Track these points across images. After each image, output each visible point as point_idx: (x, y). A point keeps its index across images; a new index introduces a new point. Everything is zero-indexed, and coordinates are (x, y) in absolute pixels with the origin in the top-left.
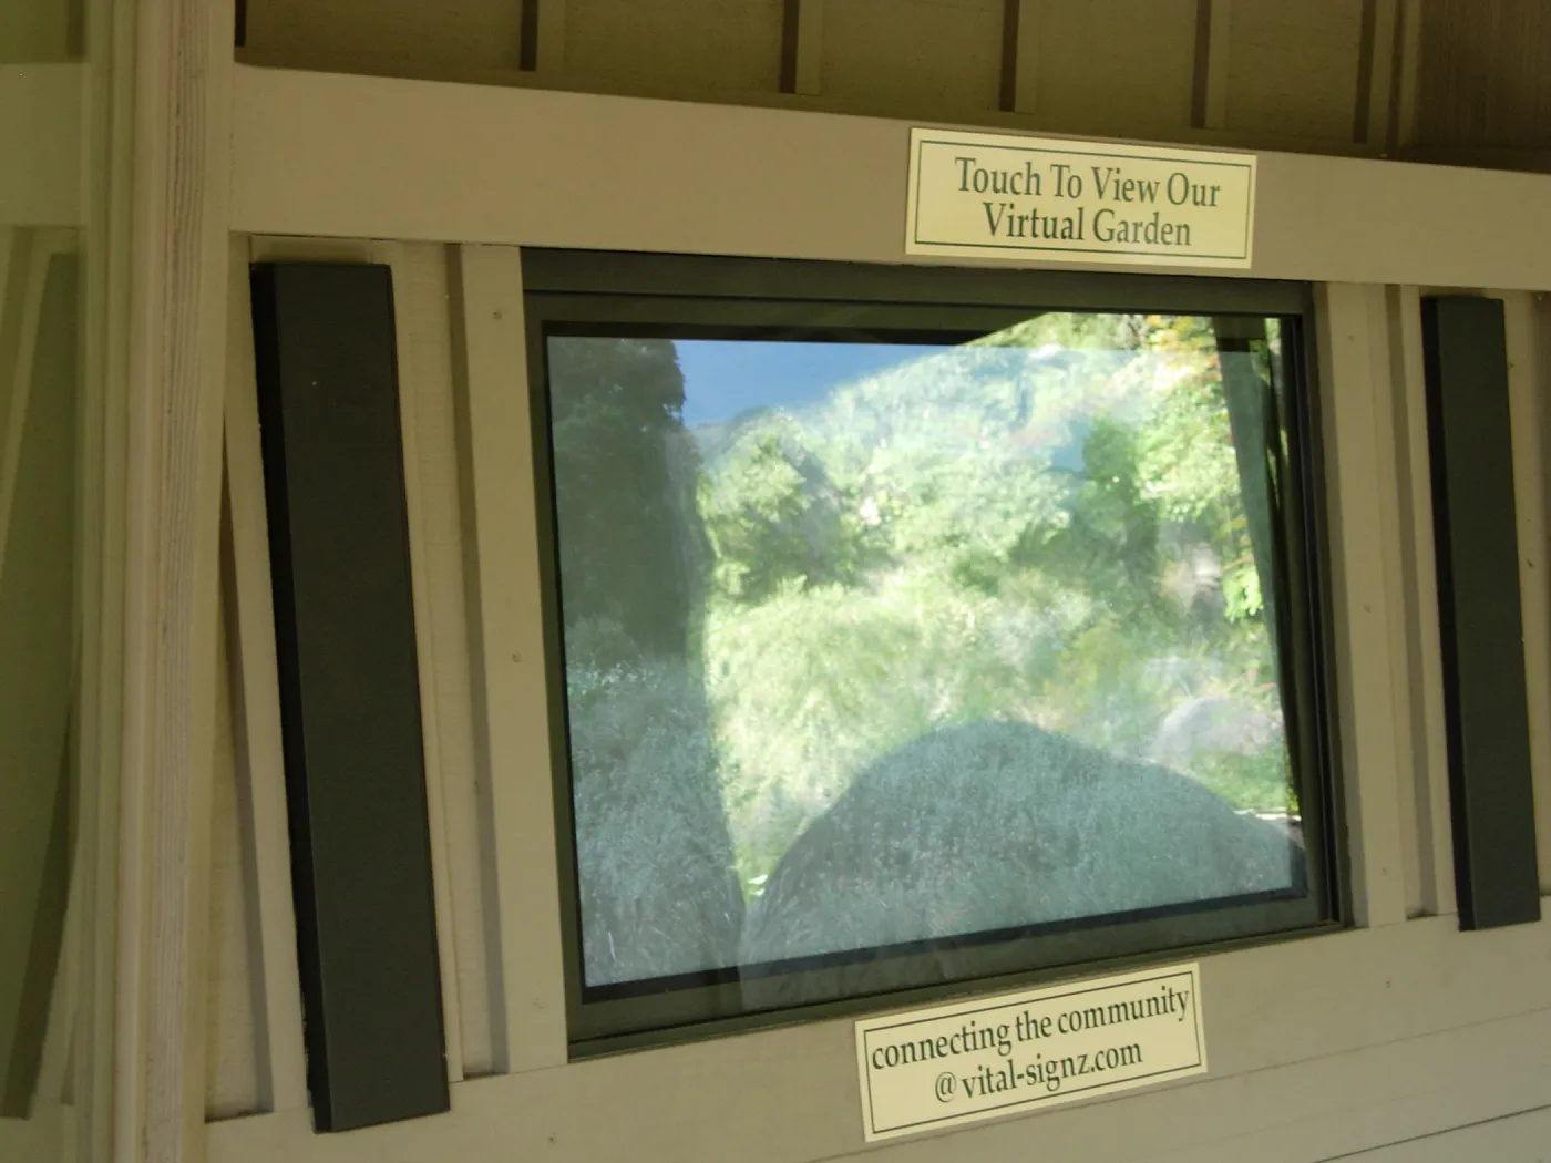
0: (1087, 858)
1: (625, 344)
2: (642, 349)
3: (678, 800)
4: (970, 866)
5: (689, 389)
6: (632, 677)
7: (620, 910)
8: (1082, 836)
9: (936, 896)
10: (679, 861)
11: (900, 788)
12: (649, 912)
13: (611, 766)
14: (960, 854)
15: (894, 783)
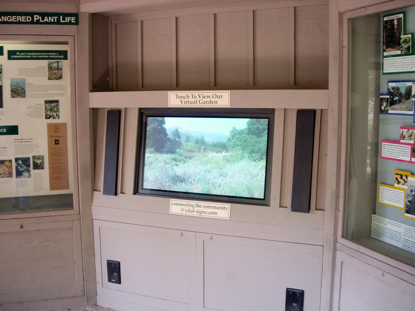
0: (222, 187)
1: (158, 118)
2: (160, 118)
3: (158, 170)
4: (201, 185)
5: (166, 123)
6: (154, 155)
7: (149, 181)
8: (222, 184)
9: (195, 187)
10: (158, 177)
11: (191, 173)
12: (153, 182)
13: (150, 165)
14: (200, 183)
15: (190, 172)
